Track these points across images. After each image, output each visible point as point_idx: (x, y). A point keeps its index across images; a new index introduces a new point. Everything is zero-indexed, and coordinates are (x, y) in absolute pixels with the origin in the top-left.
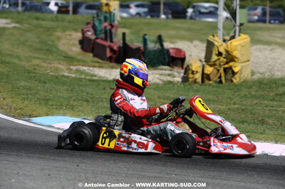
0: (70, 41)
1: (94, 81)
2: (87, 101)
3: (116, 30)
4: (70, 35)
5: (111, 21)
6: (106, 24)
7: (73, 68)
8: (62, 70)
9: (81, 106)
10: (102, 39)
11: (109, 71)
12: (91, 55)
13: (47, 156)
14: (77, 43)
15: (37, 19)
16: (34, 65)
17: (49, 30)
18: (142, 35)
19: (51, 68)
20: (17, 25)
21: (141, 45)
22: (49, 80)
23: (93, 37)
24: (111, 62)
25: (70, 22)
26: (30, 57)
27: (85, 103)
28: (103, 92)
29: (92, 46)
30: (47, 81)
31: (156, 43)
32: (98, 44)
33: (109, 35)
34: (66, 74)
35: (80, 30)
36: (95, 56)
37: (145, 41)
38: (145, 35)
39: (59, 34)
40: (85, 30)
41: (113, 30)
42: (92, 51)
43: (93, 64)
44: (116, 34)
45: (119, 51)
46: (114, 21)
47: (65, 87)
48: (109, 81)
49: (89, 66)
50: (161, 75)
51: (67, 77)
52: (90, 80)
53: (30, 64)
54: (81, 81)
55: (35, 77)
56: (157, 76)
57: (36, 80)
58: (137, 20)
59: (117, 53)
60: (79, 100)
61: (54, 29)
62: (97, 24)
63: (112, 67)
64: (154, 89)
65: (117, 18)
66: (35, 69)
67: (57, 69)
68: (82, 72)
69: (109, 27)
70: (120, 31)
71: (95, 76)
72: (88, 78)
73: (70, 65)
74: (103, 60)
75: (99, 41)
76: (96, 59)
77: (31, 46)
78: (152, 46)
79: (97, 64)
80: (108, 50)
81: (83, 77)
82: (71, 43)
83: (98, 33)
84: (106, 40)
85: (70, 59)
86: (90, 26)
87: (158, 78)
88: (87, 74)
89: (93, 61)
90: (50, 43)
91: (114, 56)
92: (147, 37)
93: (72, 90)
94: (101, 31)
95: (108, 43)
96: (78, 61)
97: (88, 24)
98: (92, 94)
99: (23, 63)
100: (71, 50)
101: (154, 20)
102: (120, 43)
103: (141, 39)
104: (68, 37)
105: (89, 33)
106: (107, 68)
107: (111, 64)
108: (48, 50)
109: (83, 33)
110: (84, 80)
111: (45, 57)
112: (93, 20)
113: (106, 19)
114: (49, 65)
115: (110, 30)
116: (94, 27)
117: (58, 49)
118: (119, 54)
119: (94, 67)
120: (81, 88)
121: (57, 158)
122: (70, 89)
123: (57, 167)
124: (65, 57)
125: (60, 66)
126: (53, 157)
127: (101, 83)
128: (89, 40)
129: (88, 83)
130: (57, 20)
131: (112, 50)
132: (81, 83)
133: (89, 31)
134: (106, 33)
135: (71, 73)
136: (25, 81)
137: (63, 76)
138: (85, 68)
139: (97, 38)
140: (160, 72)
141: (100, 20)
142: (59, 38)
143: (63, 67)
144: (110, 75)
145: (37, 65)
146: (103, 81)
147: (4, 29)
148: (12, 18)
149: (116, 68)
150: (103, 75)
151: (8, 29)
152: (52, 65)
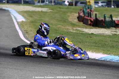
0: (73, 17)
1: (83, 34)
2: (80, 42)
3: (93, 13)
4: (74, 15)
5: (91, 9)
6: (88, 10)
7: (75, 28)
8: (69, 29)
9: (78, 44)
10: (87, 16)
11: (89, 30)
12: (82, 23)
13: (63, 66)
14: (76, 18)
15: (60, 8)
16: (58, 27)
17: (65, 13)
18: (104, 15)
19: (65, 29)
20: (52, 11)
21: (103, 19)
22: (64, 34)
23: (83, 16)
24: (90, 26)
25: (73, 9)
26: (57, 24)
27: (79, 43)
28: (87, 38)
29: (82, 19)
30: (63, 34)
31: (109, 18)
32: (85, 18)
33: (89, 15)
34: (71, 31)
35: (78, 13)
36: (84, 23)
37: (105, 17)
38: (105, 14)
39: (69, 14)
40: (80, 12)
41: (91, 13)
42: (83, 21)
43: (83, 27)
44: (93, 14)
45: (94, 21)
46: (92, 9)
47: (71, 37)
48: (90, 34)
49: (81, 28)
50: (111, 31)
51: (72, 32)
52: (81, 34)
53: (57, 27)
54: (78, 34)
55: (58, 32)
56: (110, 32)
57: (59, 34)
58: (102, 8)
59: (93, 22)
60: (76, 42)
61: (67, 12)
62: (85, 10)
63: (91, 28)
64: (109, 37)
65: (93, 8)
66: (59, 29)
67: (68, 29)
68: (78, 30)
69: (90, 11)
71: (84, 32)
72: (80, 32)
73: (73, 27)
74: (87, 25)
75: (85, 17)
76: (84, 25)
77: (57, 19)
78: (108, 19)
79: (84, 27)
80: (89, 21)
81: (79, 32)
83: (85, 14)
84: (88, 17)
85: (73, 25)
86: (82, 11)
87: (110, 33)
88: (80, 31)
89: (83, 26)
90: (65, 18)
91: (92, 23)
92: (105, 15)
93: (74, 38)
94: (86, 13)
95: (89, 18)
96: (77, 25)
97: (81, 10)
98: (82, 39)
99: (54, 26)
100: (74, 21)
101: (109, 8)
102: (94, 18)
103: (103, 16)
104: (73, 16)
105: (81, 14)
106: (89, 28)
108: (64, 21)
109: (79, 14)
111: (63, 24)
112: (83, 9)
113: (88, 8)
115: (90, 13)
116: (83, 11)
117: (68, 21)
118: (94, 23)
119: (83, 28)
120: (78, 37)
121: (67, 66)
122: (73, 37)
123: (67, 70)
124: (71, 24)
125: (69, 28)
126: (65, 66)
128: (81, 17)
129: (80, 35)
130: (68, 9)
131: (91, 21)
132: (77, 35)
133: (81, 13)
134: (88, 14)
135: (74, 31)
136: (55, 34)
137: (70, 32)
138: (80, 29)
139: (85, 16)
140: (111, 30)
141: (86, 8)
142: (69, 16)
143: (70, 28)
144: (90, 31)
145: (60, 27)
146: (87, 34)
147: (46, 12)
148: (49, 8)
149: (92, 28)
150: (87, 31)
151: (48, 12)
152: (66, 27)
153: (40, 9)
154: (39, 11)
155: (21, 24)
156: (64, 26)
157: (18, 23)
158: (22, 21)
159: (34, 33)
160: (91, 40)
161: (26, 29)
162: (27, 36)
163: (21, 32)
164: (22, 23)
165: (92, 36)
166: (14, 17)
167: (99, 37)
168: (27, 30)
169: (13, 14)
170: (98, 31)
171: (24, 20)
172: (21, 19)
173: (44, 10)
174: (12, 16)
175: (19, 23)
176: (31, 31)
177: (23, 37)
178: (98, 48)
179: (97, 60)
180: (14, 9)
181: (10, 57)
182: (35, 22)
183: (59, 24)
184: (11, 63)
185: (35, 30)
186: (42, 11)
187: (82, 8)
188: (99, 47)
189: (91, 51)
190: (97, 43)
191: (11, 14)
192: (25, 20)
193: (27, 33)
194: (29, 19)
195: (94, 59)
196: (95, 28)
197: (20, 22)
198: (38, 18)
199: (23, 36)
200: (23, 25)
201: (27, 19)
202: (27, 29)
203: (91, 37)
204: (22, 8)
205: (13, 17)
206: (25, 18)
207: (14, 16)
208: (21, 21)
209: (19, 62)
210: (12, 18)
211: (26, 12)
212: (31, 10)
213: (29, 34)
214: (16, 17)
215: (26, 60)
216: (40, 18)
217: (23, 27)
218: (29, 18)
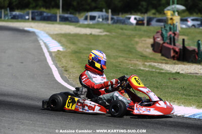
0: (145, 45)
1: (162, 73)
2: (157, 88)
3: (178, 37)
4: (145, 41)
5: (174, 31)
6: (171, 33)
7: (147, 64)
8: (139, 65)
10: (167, 43)
11: (172, 66)
12: (160, 54)
14: (150, 46)
15: (122, 29)
16: (119, 62)
17: (130, 37)
18: (196, 41)
19: (131, 64)
20: (108, 33)
21: (196, 48)
22: (130, 73)
23: (161, 42)
24: (174, 60)
25: (145, 31)
26: (117, 56)
27: (155, 89)
28: (168, 81)
29: (160, 48)
30: (128, 73)
32: (165, 47)
33: (172, 40)
34: (142, 68)
35: (152, 37)
36: (163, 55)
37: (199, 45)
38: (199, 40)
39: (137, 39)
40: (155, 37)
41: (176, 37)
42: (161, 52)
43: (161, 61)
44: (178, 40)
45: (180, 52)
46: (176, 31)
48: (173, 74)
49: (159, 63)
51: (143, 70)
52: (159, 73)
53: (117, 61)
54: (153, 73)
55: (120, 70)
57: (120, 73)
58: (193, 30)
61: (134, 36)
62: (164, 32)
63: (175, 64)
65: (179, 29)
66: (120, 65)
67: (135, 64)
68: (153, 67)
69: (173, 35)
70: (181, 38)
71: (162, 70)
72: (158, 71)
73: (145, 62)
74: (168, 58)
75: (165, 45)
76: (163, 58)
77: (118, 48)
79: (164, 61)
80: (172, 51)
81: (154, 70)
82: (145, 46)
83: (165, 39)
84: (170, 44)
85: (144, 58)
86: (159, 34)
88: (157, 68)
89: (161, 59)
90: (130, 46)
91: (176, 56)
92: (200, 42)
93: (146, 80)
94: (167, 38)
95: (171, 46)
96: (151, 59)
97: (158, 32)
98: (160, 83)
99: (112, 60)
100: (146, 51)
102: (181, 46)
103: (196, 44)
104: (144, 42)
105: (159, 39)
106: (171, 64)
107: (174, 61)
108: (129, 51)
109: (154, 39)
110: (154, 73)
111: (127, 56)
112: (162, 30)
113: (170, 29)
114: (130, 62)
115: (174, 37)
116: (162, 35)
117: (136, 51)
118: (180, 54)
119: (162, 63)
120: (152, 78)
122: (145, 79)
124: (141, 56)
125: (138, 62)
127: (167, 74)
128: (158, 44)
129: (157, 75)
130: (136, 30)
131: (175, 51)
132: (152, 75)
133: (158, 38)
134: (170, 39)
135: (146, 68)
136: (113, 73)
137: (140, 70)
138: (156, 64)
139: (164, 43)
141: (166, 30)
142: (137, 43)
143: (140, 63)
145: (122, 62)
146: (168, 73)
147: (99, 36)
148: (104, 28)
149: (177, 64)
150: (168, 69)
151: (101, 36)
152: (132, 62)
153: (88, 31)
154: (86, 35)
155: (56, 56)
156: (129, 59)
157: (51, 53)
158: (58, 51)
159: (78, 71)
160: (176, 83)
161: (64, 64)
162: (67, 76)
163: (56, 69)
164: (58, 54)
165: (177, 77)
166: (45, 43)
167: (189, 78)
168: (66, 67)
169: (42, 38)
170: (187, 69)
171: (61, 48)
172: (55, 46)
173: (95, 31)
174: (41, 41)
175: (53, 55)
176: (74, 67)
177: (60, 78)
178: (188, 97)
179: (186, 118)
180: (44, 31)
181: (38, 113)
182: (80, 53)
183: (120, 56)
184: (39, 122)
185: (80, 66)
186: (91, 34)
187: (159, 30)
188: (190, 96)
189: (176, 103)
190: (185, 90)
191: (39, 39)
192: (63, 49)
193: (66, 71)
194: (70, 48)
195: (183, 117)
196: (181, 64)
197: (54, 52)
198: (84, 46)
199: (59, 76)
200: (59, 58)
201: (66, 48)
202: (66, 65)
203: (176, 79)
204: (56, 29)
205: (42, 43)
206: (62, 45)
207: (45, 41)
208: (56, 50)
209: (53, 121)
210: (40, 46)
211: (65, 35)
212: (72, 33)
213: (70, 73)
214: (47, 43)
215: (66, 117)
216: (89, 45)
217: (60, 61)
218: (69, 45)
